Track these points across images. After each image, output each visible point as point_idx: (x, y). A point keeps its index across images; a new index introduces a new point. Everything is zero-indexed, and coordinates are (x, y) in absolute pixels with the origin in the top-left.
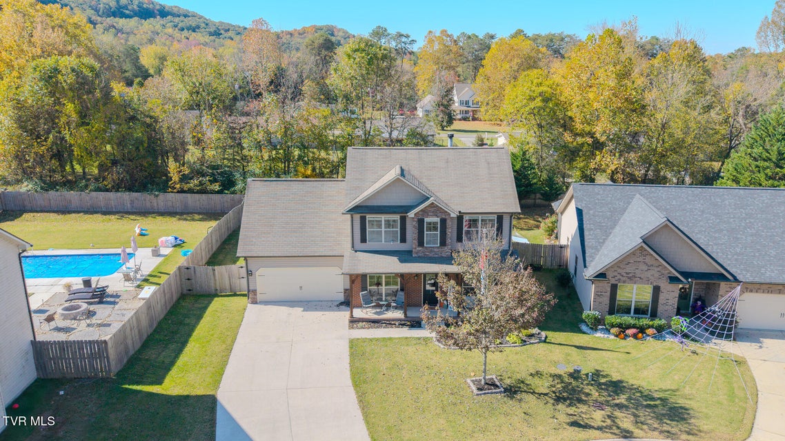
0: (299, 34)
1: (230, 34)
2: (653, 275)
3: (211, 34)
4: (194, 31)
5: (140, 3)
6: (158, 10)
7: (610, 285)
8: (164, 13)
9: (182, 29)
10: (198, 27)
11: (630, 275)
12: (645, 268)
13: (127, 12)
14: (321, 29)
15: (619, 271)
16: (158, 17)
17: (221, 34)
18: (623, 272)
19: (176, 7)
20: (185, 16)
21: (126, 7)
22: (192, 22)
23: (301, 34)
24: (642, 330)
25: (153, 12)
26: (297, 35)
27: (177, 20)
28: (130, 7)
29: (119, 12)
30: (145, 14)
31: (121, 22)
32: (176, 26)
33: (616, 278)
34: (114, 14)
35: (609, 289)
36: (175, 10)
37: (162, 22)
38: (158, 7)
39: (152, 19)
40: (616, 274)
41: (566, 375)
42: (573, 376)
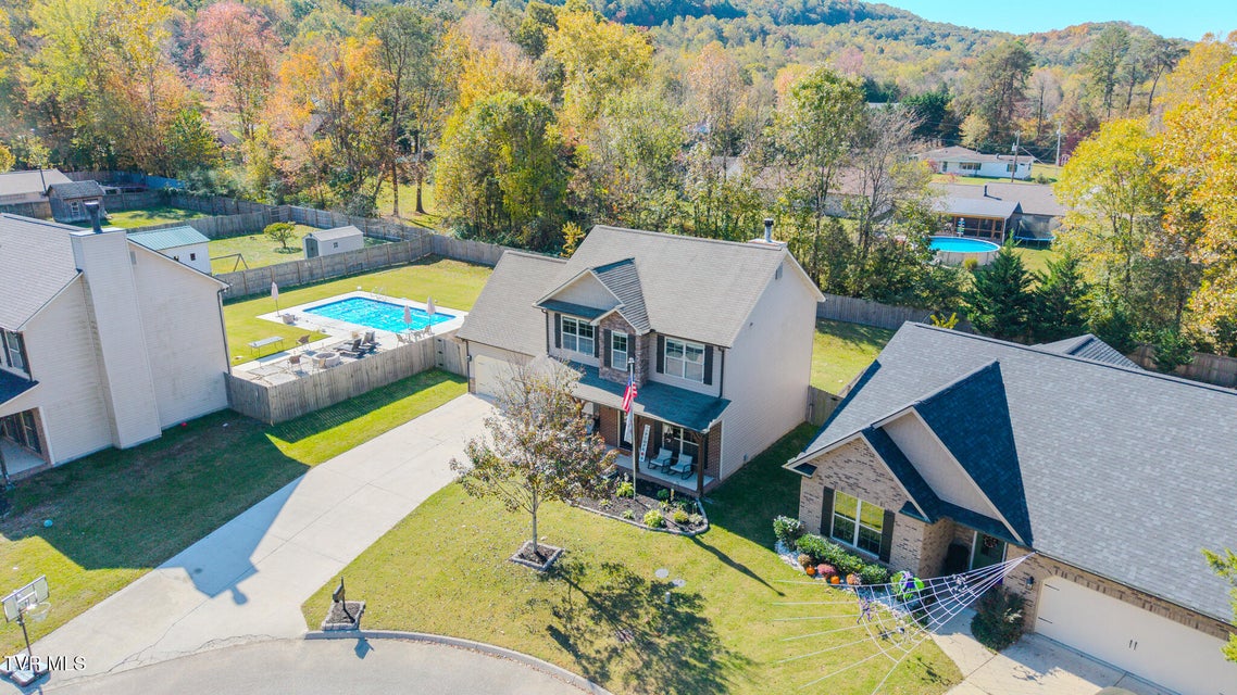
0: (1059, 38)
1: (949, 41)
2: (884, 491)
3: (919, 43)
4: (896, 38)
5: (833, 3)
6: (855, 12)
7: (822, 487)
8: (861, 15)
9: (880, 37)
10: (903, 33)
11: (851, 481)
12: (873, 476)
13: (813, 16)
14: (1098, 28)
15: (836, 469)
16: (852, 21)
17: (935, 41)
18: (841, 472)
19: (882, 5)
20: (891, 17)
21: (813, 10)
22: (896, 26)
23: (1063, 38)
24: (841, 572)
25: (848, 14)
26: (1054, 39)
27: (876, 23)
28: (818, 10)
29: (803, 18)
30: (836, 17)
31: (802, 31)
32: (871, 33)
33: (832, 480)
34: (796, 21)
35: (822, 494)
36: (879, 11)
37: (855, 28)
38: (855, 7)
39: (842, 24)
40: (830, 472)
41: (649, 584)
42: (657, 589)
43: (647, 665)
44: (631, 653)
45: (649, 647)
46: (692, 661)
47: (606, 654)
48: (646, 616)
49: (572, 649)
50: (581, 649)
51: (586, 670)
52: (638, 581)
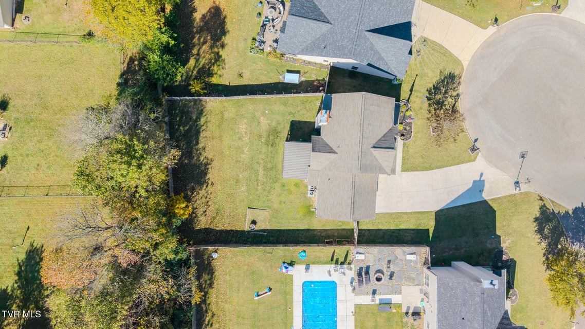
41: (429, 102)
42: (429, 99)
43: (451, 89)
44: (450, 94)
45: (446, 92)
46: (446, 82)
47: (453, 98)
48: (438, 97)
49: (454, 104)
50: (454, 103)
51: (458, 99)
52: (430, 105)
